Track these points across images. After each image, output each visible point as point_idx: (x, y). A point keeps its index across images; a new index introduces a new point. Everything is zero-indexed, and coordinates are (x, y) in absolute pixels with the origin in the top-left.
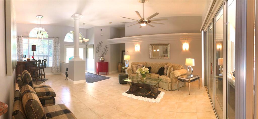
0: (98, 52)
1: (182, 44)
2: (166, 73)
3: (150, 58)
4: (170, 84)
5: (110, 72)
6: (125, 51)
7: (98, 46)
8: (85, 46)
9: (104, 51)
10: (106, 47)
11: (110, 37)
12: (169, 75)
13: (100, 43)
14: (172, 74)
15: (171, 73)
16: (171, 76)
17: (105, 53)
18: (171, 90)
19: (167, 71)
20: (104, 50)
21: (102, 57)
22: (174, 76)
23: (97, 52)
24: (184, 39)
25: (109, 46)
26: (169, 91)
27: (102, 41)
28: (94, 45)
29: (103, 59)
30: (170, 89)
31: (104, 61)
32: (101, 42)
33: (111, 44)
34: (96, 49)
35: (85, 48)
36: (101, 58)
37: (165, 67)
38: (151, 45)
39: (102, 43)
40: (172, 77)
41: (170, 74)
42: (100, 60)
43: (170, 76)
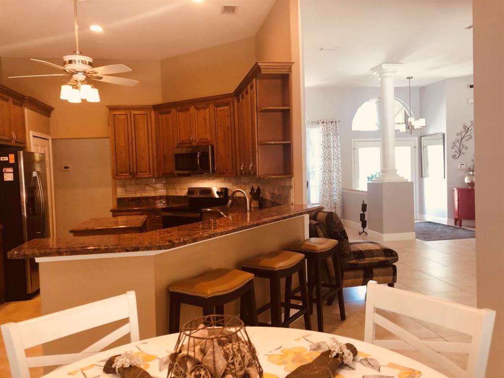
0: (457, 155)
7: (460, 137)
8: (416, 139)
13: (465, 127)
21: (473, 171)
23: (454, 156)
28: (444, 135)
32: (468, 125)
34: (453, 148)
35: (417, 145)
36: (470, 175)
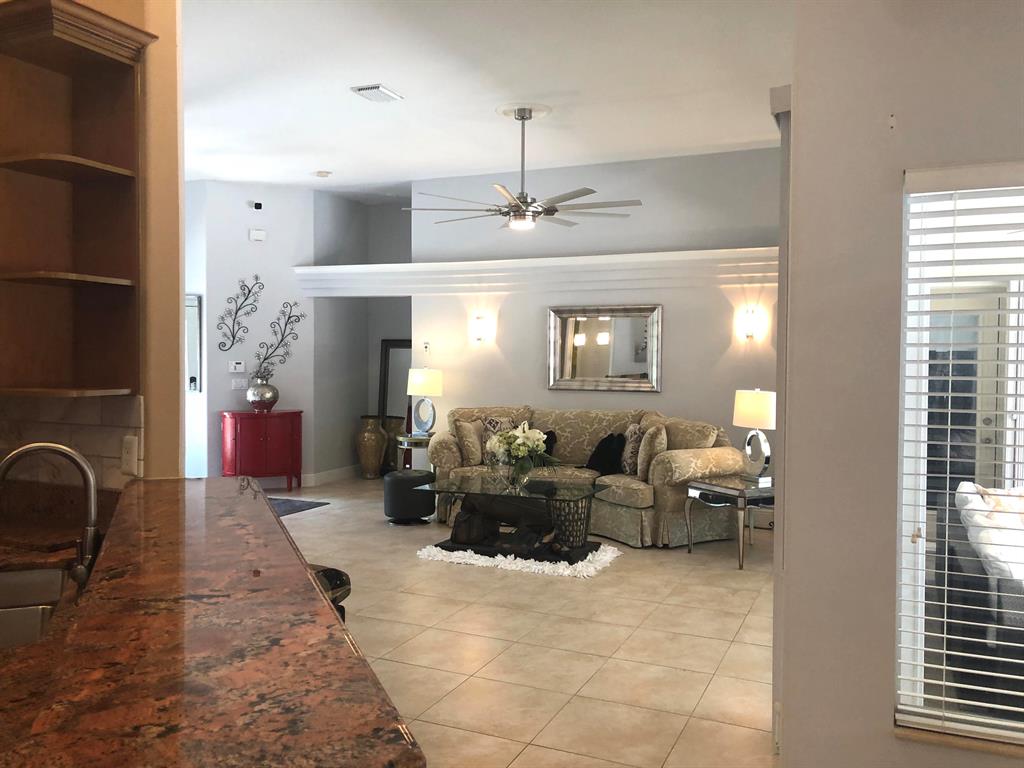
0: (229, 344)
1: (728, 310)
2: (629, 461)
3: (552, 383)
4: (647, 517)
5: (309, 478)
6: (407, 343)
9: (274, 340)
10: (283, 313)
11: (309, 252)
12: (646, 471)
13: (243, 287)
14: (659, 467)
15: (654, 462)
16: (655, 475)
17: (281, 351)
18: (654, 546)
19: (635, 453)
20: (275, 333)
21: (262, 378)
22: (671, 477)
23: (222, 345)
24: (741, 281)
25: (307, 308)
26: (644, 547)
27: (257, 278)
28: (200, 299)
29: (268, 395)
30: (648, 541)
31: (278, 408)
32: (250, 283)
33: (316, 299)
34: (219, 327)
36: (256, 386)
37: (627, 433)
38: (558, 312)
39: (262, 287)
40: (657, 483)
41: (651, 468)
42: (251, 396)
43: (650, 477)
